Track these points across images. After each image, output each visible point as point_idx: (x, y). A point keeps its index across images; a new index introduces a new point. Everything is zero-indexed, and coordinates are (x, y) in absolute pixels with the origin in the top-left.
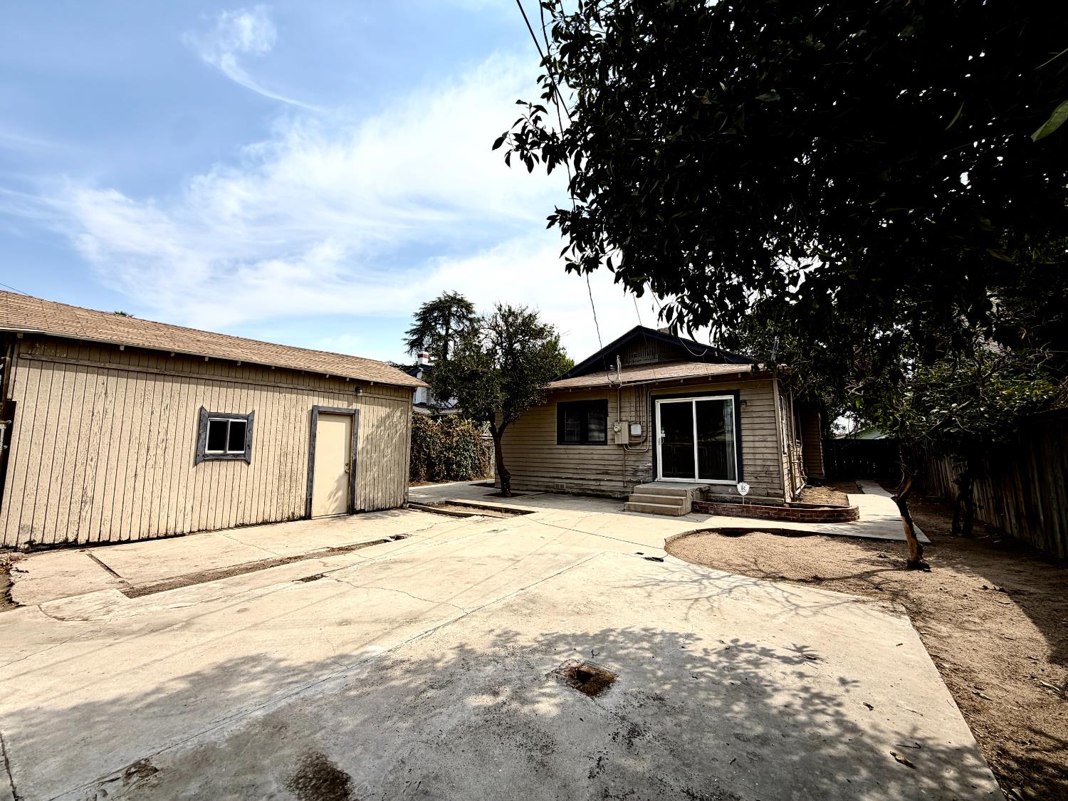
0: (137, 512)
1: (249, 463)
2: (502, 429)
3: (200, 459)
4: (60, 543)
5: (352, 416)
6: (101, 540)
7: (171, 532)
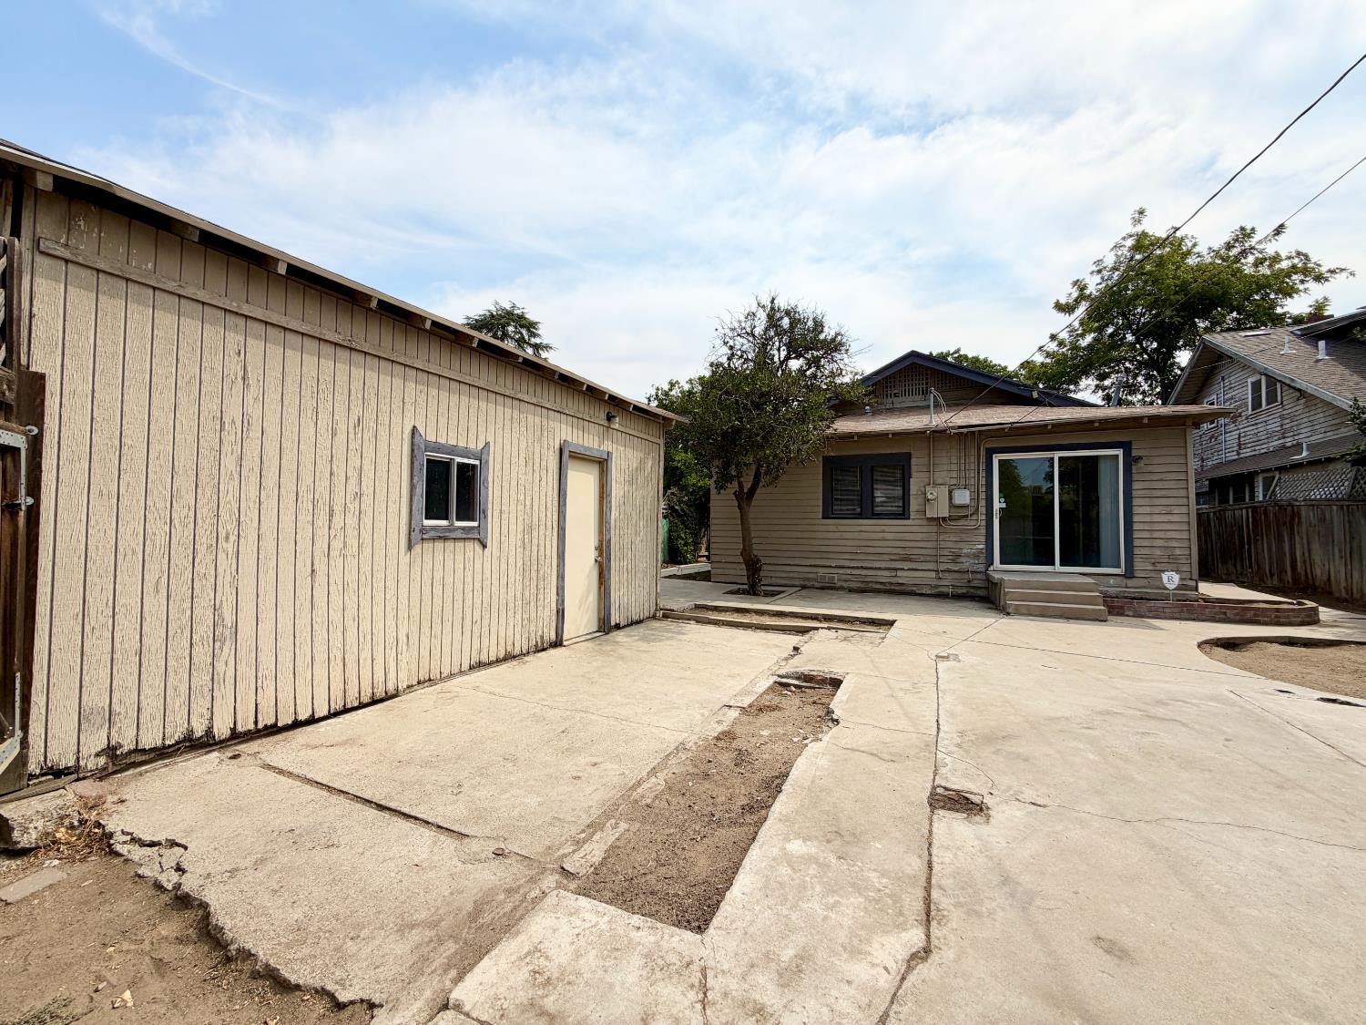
0: (321, 657)
1: (484, 546)
2: (752, 491)
3: (415, 537)
4: (177, 743)
5: (602, 464)
6: (260, 726)
7: (380, 693)
